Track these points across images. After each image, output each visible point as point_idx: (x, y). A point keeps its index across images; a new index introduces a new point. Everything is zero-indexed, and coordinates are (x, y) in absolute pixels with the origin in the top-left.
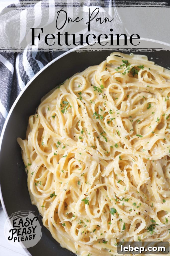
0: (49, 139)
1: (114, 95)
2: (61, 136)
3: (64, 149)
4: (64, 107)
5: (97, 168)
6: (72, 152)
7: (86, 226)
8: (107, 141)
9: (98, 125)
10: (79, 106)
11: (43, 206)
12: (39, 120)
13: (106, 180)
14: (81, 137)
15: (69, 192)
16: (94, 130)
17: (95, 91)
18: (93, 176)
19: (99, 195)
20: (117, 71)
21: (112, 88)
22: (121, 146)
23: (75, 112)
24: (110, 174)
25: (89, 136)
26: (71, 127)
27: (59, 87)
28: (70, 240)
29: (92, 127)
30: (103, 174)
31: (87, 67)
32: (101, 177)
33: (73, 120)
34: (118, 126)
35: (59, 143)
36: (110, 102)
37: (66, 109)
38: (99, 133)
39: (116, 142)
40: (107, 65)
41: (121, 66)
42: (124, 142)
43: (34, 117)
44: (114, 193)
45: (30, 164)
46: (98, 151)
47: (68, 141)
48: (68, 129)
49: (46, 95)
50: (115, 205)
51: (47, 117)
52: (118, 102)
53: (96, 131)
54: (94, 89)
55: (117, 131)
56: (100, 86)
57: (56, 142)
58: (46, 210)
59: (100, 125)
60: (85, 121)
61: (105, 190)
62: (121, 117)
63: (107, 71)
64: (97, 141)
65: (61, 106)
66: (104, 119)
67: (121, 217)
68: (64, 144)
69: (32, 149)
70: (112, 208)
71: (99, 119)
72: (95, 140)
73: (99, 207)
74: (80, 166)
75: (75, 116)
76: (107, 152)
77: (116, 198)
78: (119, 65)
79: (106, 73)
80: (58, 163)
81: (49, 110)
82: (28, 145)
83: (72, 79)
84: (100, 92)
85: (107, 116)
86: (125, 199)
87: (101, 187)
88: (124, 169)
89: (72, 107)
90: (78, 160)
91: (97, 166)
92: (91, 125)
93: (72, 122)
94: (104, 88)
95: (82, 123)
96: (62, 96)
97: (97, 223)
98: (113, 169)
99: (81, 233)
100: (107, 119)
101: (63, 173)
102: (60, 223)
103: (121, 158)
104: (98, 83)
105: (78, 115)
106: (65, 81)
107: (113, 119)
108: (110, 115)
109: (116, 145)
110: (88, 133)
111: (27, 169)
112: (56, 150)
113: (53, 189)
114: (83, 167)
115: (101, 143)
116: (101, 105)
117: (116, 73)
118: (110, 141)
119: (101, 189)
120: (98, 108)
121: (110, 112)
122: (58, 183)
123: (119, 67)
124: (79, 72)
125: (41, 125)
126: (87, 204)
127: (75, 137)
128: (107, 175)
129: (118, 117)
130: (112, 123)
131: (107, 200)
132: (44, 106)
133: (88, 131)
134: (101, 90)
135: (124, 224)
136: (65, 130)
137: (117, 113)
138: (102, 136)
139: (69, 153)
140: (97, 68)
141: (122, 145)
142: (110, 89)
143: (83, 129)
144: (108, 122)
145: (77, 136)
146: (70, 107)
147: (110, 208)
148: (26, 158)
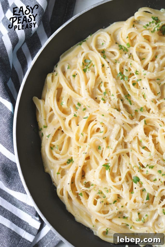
0: (68, 99)
1: (141, 55)
2: (82, 97)
3: (84, 111)
4: (86, 66)
5: (119, 132)
6: (94, 114)
7: (105, 197)
8: (131, 104)
9: (122, 86)
10: (103, 66)
11: (58, 173)
12: (58, 78)
13: (129, 146)
14: (104, 98)
15: (88, 158)
16: (118, 92)
17: (120, 49)
18: (116, 140)
19: (121, 162)
20: (145, 29)
21: (139, 47)
22: (146, 110)
23: (98, 71)
24: (134, 139)
25: (112, 98)
26: (93, 87)
27: (80, 44)
28: (87, 213)
29: (116, 88)
30: (126, 139)
31: (112, 23)
32: (123, 142)
33: (96, 80)
34: (144, 88)
35: (79, 104)
36: (137, 62)
37: (89, 68)
38: (123, 96)
39: (141, 106)
40: (134, 22)
41: (150, 23)
42: (150, 106)
43: (52, 75)
44: (138, 161)
45: (46, 127)
46: (122, 113)
47: (89, 101)
48: (90, 89)
49: (66, 52)
50: (138, 172)
51: (67, 76)
52: (146, 62)
53: (120, 93)
54: (119, 48)
55: (142, 93)
56: (126, 45)
57: (76, 104)
58: (62, 178)
59: (124, 87)
60: (109, 82)
61: (128, 157)
62: (148, 79)
63: (134, 27)
64: (121, 104)
65: (83, 64)
66: (129, 81)
67: (145, 186)
68: (84, 106)
69: (49, 110)
70: (135, 176)
71: (124, 80)
72: (118, 102)
73: (120, 175)
74: (102, 129)
75: (98, 76)
76: (132, 115)
77: (139, 166)
78: (148, 22)
79: (133, 30)
80: (78, 125)
81: (68, 68)
82: (45, 105)
83: (95, 35)
84: (126, 51)
85: (133, 77)
86: (149, 166)
87: (123, 152)
88: (149, 134)
89: (95, 66)
90: (100, 123)
91: (120, 130)
92: (115, 85)
93: (94, 82)
94: (130, 47)
95: (106, 84)
96: (84, 55)
97: (118, 192)
98: (137, 134)
99: (100, 202)
100: (133, 81)
101: (83, 136)
102: (76, 192)
103: (146, 123)
104: (123, 41)
105: (102, 75)
106: (87, 38)
107: (138, 81)
108: (136, 76)
109: (141, 109)
110: (112, 94)
111: (43, 131)
112: (76, 112)
113: (71, 154)
114: (105, 130)
115: (125, 106)
116: (126, 65)
117: (145, 31)
118: (135, 105)
119: (123, 155)
120: (123, 68)
121: (136, 73)
122: (76, 148)
123: (147, 24)
124: (103, 28)
125: (60, 85)
126: (108, 170)
127: (97, 99)
128: (131, 140)
129: (144, 78)
130: (138, 84)
131: (129, 167)
132: (63, 64)
133: (112, 93)
134: (127, 49)
135: (148, 194)
136: (87, 90)
137: (144, 74)
138: (126, 99)
139: (90, 114)
140: (123, 25)
141: (148, 109)
142: (137, 48)
143: (106, 90)
144: (134, 84)
145: (100, 97)
146: (92, 66)
147: (133, 176)
148: (42, 120)
